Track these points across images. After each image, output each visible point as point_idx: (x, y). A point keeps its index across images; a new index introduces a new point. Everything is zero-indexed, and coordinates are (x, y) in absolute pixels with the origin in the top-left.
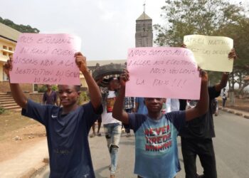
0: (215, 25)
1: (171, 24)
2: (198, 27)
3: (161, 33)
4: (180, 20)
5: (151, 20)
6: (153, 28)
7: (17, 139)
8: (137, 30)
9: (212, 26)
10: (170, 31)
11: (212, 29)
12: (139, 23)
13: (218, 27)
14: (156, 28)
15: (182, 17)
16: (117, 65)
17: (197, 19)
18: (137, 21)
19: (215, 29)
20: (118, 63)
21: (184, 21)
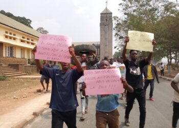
0: (158, 17)
1: (126, 16)
2: (146, 18)
3: (118, 22)
4: (132, 13)
5: (111, 13)
6: (113, 19)
7: (14, 98)
8: (101, 20)
9: (156, 17)
10: (125, 21)
11: (156, 19)
12: (103, 15)
13: (160, 18)
14: (115, 19)
15: (134, 11)
16: (86, 45)
17: (145, 12)
18: (101, 14)
19: (158, 20)
20: (87, 44)
21: (135, 13)
